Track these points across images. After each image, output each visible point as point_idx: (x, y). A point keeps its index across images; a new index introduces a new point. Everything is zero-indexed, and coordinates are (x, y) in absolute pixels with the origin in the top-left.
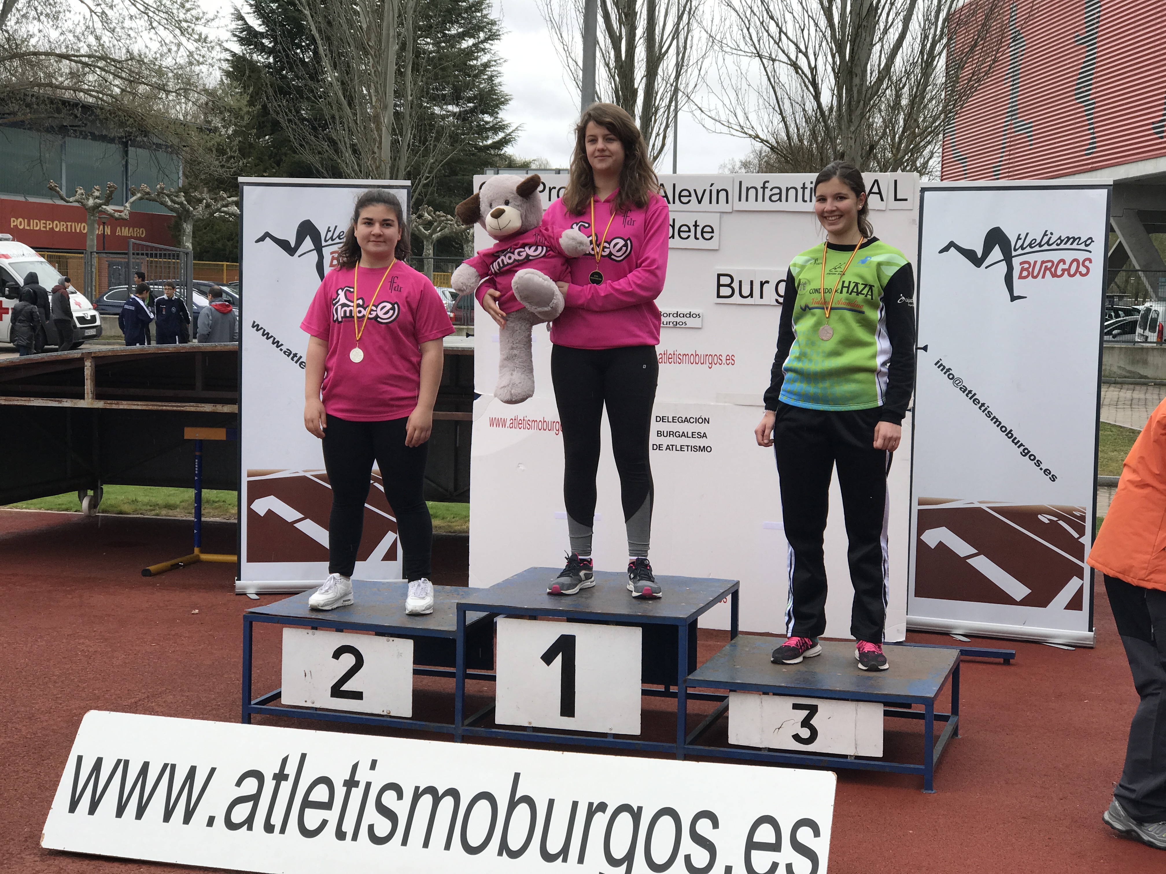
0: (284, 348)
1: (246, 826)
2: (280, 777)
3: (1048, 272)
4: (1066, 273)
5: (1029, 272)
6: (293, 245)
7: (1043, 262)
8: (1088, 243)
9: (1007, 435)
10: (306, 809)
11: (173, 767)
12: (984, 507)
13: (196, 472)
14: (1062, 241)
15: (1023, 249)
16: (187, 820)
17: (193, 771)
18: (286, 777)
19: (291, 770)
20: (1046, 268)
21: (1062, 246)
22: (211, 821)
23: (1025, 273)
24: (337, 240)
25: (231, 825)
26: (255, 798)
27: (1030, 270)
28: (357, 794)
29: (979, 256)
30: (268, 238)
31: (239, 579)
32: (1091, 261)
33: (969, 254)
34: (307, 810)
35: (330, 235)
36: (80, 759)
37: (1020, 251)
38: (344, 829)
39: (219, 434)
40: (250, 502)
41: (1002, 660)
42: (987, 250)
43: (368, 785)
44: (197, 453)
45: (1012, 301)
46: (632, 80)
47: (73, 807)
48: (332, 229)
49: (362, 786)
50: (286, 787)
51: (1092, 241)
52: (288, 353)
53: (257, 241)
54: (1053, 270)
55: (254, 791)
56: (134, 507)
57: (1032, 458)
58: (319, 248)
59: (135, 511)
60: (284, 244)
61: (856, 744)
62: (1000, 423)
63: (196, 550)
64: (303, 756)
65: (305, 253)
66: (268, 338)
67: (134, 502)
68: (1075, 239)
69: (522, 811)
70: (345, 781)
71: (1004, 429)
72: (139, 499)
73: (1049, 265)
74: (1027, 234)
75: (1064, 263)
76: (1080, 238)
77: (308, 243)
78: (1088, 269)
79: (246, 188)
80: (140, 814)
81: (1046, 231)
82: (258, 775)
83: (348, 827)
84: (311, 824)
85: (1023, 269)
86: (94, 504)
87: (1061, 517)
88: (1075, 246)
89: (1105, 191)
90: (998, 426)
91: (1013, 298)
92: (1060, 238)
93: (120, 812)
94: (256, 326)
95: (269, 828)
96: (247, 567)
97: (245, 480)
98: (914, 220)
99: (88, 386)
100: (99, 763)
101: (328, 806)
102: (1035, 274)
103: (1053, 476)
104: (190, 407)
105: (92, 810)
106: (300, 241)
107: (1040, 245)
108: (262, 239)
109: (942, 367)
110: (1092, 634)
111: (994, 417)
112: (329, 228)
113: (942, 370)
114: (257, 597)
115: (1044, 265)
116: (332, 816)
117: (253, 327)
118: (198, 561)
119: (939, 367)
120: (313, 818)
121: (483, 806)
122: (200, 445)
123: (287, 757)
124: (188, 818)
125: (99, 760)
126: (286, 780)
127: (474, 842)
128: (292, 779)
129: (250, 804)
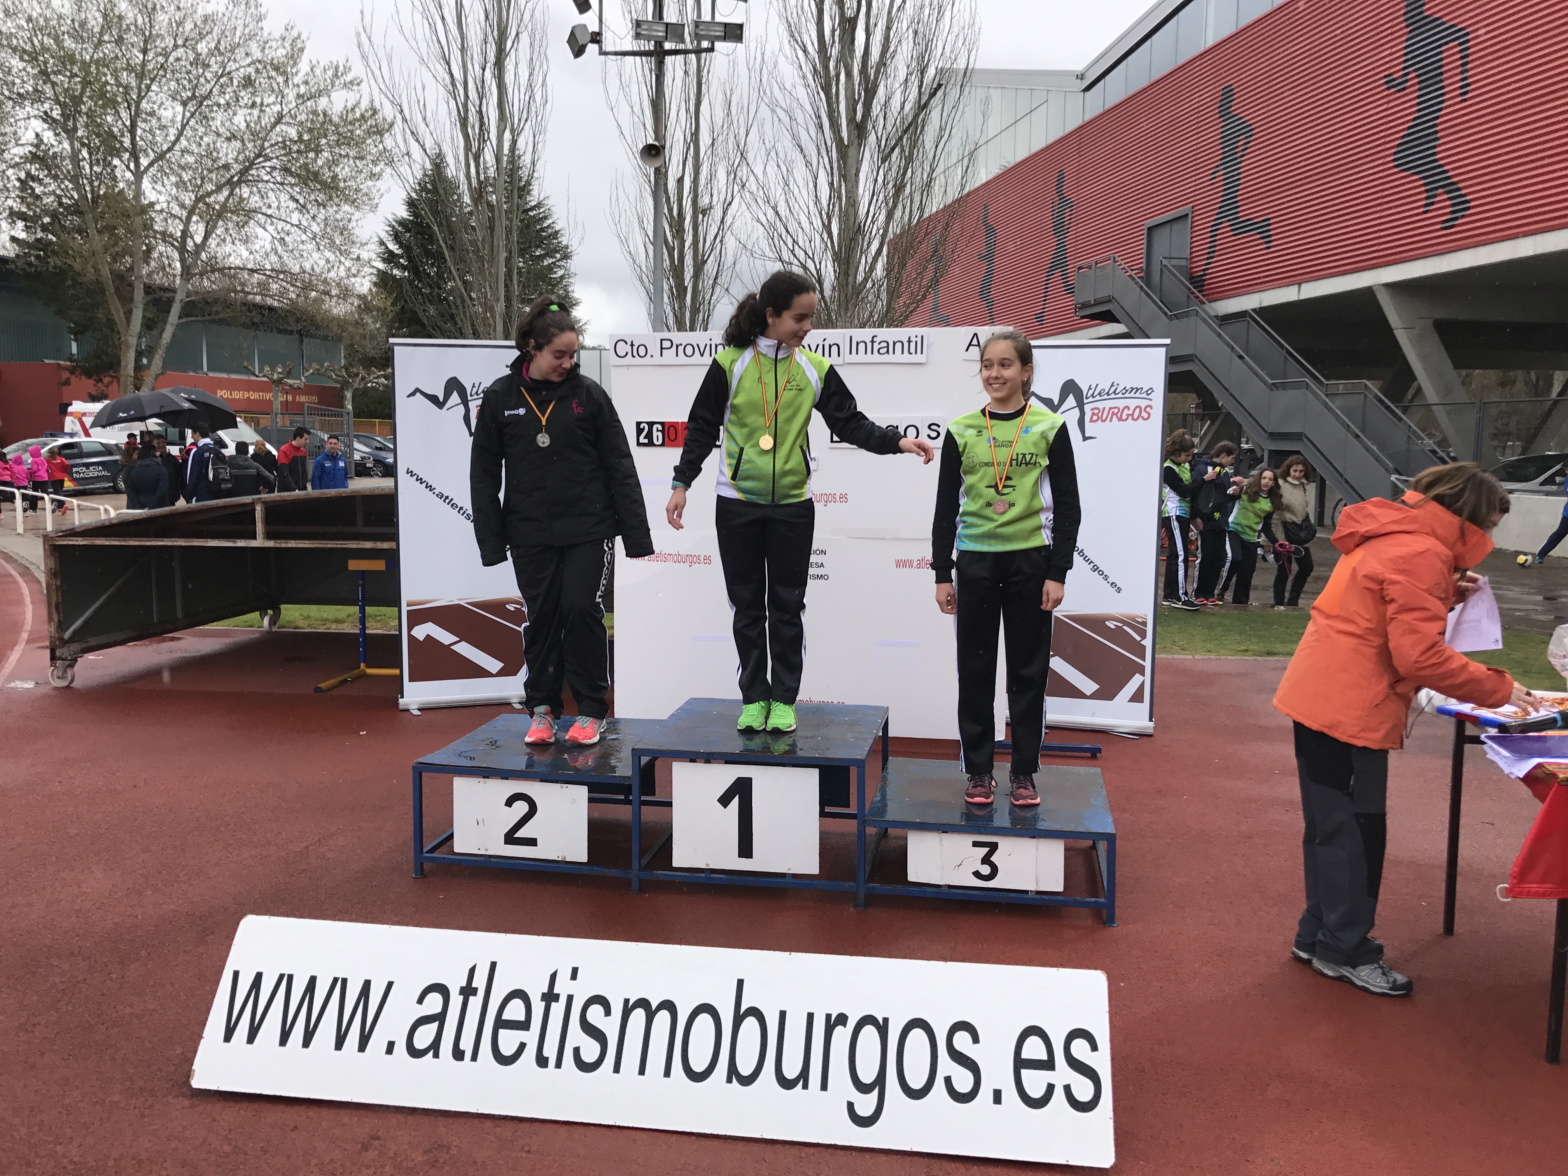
0: (437, 492)
1: (431, 1053)
2: (468, 991)
3: (1115, 417)
4: (1130, 417)
5: (1098, 416)
6: (441, 400)
7: (1110, 409)
8: (1149, 392)
10: (500, 1030)
11: (345, 981)
13: (360, 598)
14: (1127, 391)
15: (1093, 397)
16: (362, 1047)
18: (474, 991)
19: (480, 982)
20: (1113, 414)
21: (1126, 395)
22: (390, 1048)
23: (1095, 418)
24: (482, 395)
25: (414, 1053)
26: (440, 1018)
28: (558, 1009)
29: (1056, 403)
30: (418, 393)
31: (402, 697)
32: (1151, 407)
33: (1047, 402)
34: (502, 1032)
35: (475, 390)
36: (236, 974)
37: (1091, 399)
38: (545, 1054)
39: (379, 565)
40: (410, 629)
41: (1089, 755)
42: (1063, 398)
43: (570, 998)
44: (361, 582)
45: (1084, 441)
47: (229, 1034)
48: (477, 385)
49: (563, 1000)
50: (476, 1003)
51: (1153, 391)
52: (440, 496)
53: (409, 396)
54: (1119, 415)
55: (438, 1009)
56: (307, 622)
57: (1101, 573)
58: (465, 402)
59: (309, 625)
60: (433, 399)
61: (1037, 880)
63: (362, 665)
64: (493, 965)
65: (452, 407)
66: (421, 483)
67: (308, 617)
68: (1137, 389)
69: (750, 1024)
70: (543, 994)
72: (311, 614)
73: (1116, 410)
74: (1097, 384)
75: (1129, 410)
76: (1142, 388)
77: (455, 398)
78: (1149, 414)
79: (396, 348)
80: (308, 1038)
81: (1113, 382)
82: (442, 989)
83: (550, 1051)
84: (507, 1050)
85: (1092, 413)
86: (273, 622)
87: (1125, 623)
88: (1137, 395)
92: (1125, 388)
93: (284, 1039)
94: (410, 472)
95: (458, 1054)
96: (408, 686)
97: (405, 609)
99: (260, 528)
100: (258, 980)
101: (525, 1025)
103: (1118, 588)
104: (353, 545)
105: (251, 1039)
107: (1108, 394)
108: (413, 394)
110: (1152, 724)
112: (474, 384)
114: (418, 713)
115: (1112, 411)
117: (408, 473)
118: (364, 675)
120: (509, 1041)
121: (704, 1021)
122: (363, 574)
123: (474, 967)
124: (363, 1044)
125: (259, 976)
126: (475, 995)
127: (698, 1066)
128: (481, 993)
129: (435, 1025)
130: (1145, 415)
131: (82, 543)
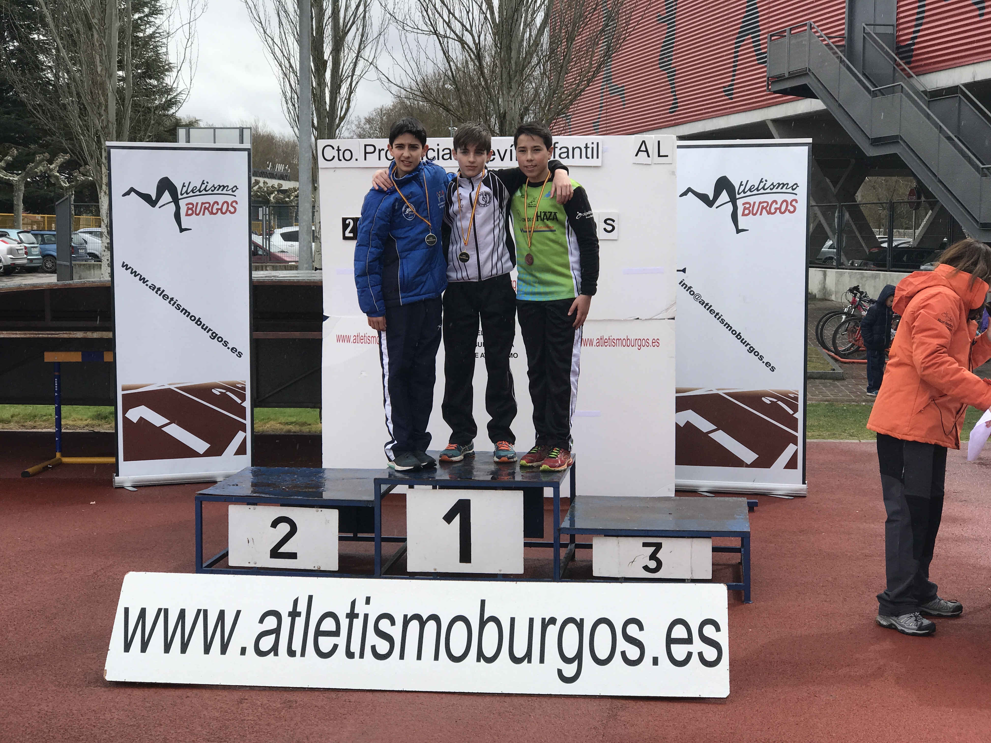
0: (149, 283)
1: (273, 652)
2: (294, 614)
3: (764, 210)
4: (778, 210)
6: (154, 198)
7: (760, 203)
8: (794, 187)
9: (737, 337)
10: (319, 637)
11: (205, 611)
12: (721, 393)
13: (56, 389)
14: (774, 186)
15: (745, 193)
16: (223, 652)
17: (222, 614)
18: (299, 614)
19: (302, 608)
20: (763, 207)
21: (774, 190)
22: (243, 651)
23: (747, 212)
24: (191, 194)
25: (260, 653)
26: (277, 631)
27: (751, 209)
28: (358, 623)
29: (711, 198)
30: (133, 192)
31: (117, 475)
32: (797, 202)
33: (703, 198)
34: (321, 638)
35: (185, 189)
36: (127, 610)
37: (742, 195)
38: (352, 650)
39: (75, 357)
40: (125, 411)
42: (717, 194)
43: (366, 616)
44: (57, 374)
45: (737, 233)
46: (322, 53)
47: (127, 647)
48: (187, 185)
49: (361, 617)
50: (300, 622)
51: (798, 186)
52: (153, 287)
53: (124, 195)
54: (768, 208)
55: (275, 626)
57: (757, 354)
58: (176, 200)
60: (146, 197)
61: (692, 570)
62: (731, 328)
63: (58, 455)
64: (310, 598)
65: (164, 205)
66: (135, 276)
68: (784, 185)
69: (491, 627)
70: (347, 614)
71: (734, 332)
73: (765, 205)
74: (748, 181)
75: (777, 204)
76: (788, 184)
77: (167, 197)
78: (795, 208)
79: (113, 151)
80: (184, 648)
81: (762, 179)
82: (276, 614)
83: (355, 647)
84: (325, 648)
85: (745, 209)
87: (779, 399)
88: (784, 190)
89: (806, 148)
90: (729, 330)
91: (738, 231)
92: (772, 184)
93: (167, 648)
94: (125, 266)
95: (291, 653)
96: (123, 465)
97: (120, 393)
100: (143, 612)
101: (336, 633)
102: (754, 212)
103: (772, 367)
105: (144, 649)
106: (160, 194)
107: (758, 190)
108: (127, 193)
109: (685, 286)
110: (805, 486)
111: (727, 323)
112: (184, 183)
113: (685, 288)
114: (135, 489)
115: (761, 205)
117: (123, 266)
118: (60, 464)
119: (682, 286)
120: (326, 644)
121: (460, 626)
122: (58, 365)
123: (297, 599)
124: (224, 649)
126: (300, 616)
127: (457, 653)
128: (304, 615)
129: (274, 636)
130: (791, 208)
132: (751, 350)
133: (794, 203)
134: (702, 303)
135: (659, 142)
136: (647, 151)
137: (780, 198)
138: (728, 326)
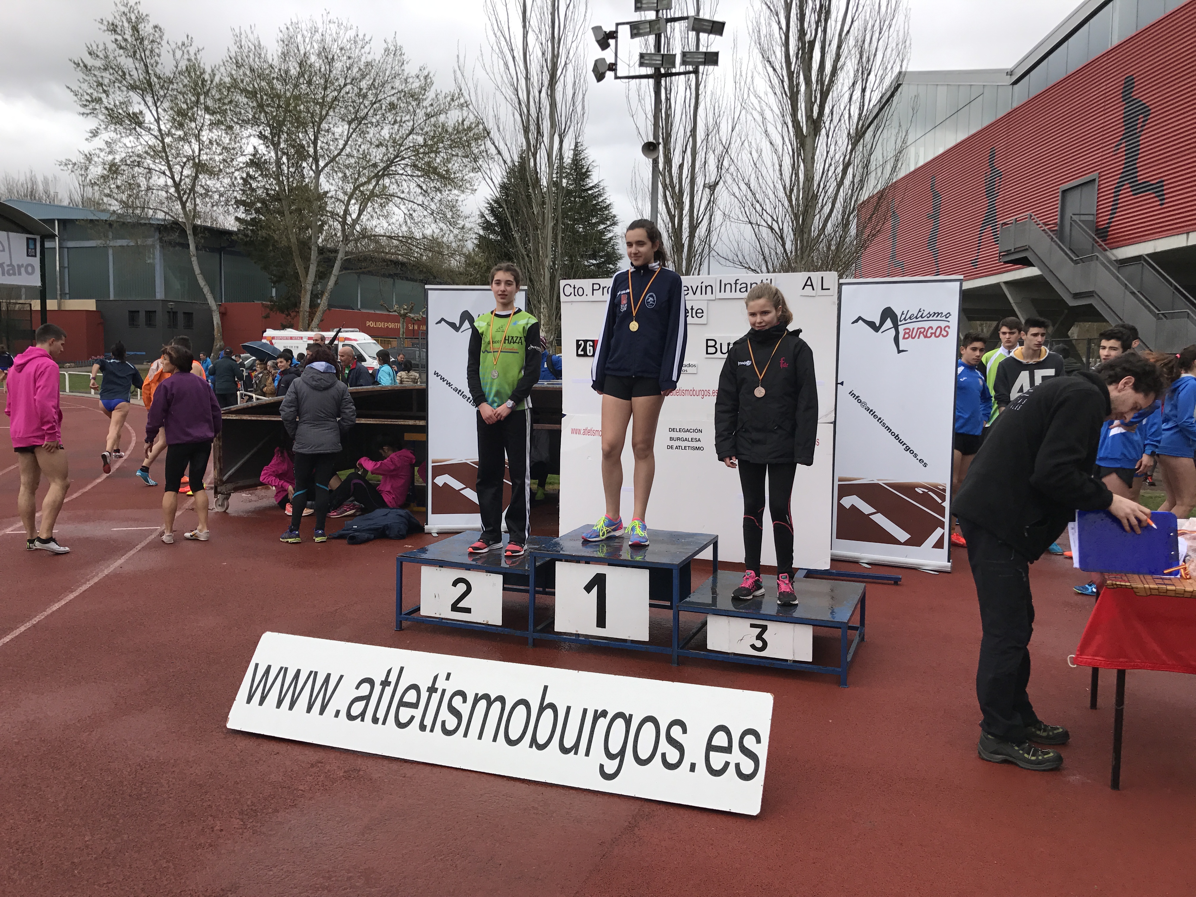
0: (453, 387)
1: (360, 718)
2: (385, 683)
3: (921, 335)
4: (933, 335)
5: (909, 334)
6: (457, 326)
7: (918, 329)
8: (947, 316)
9: (895, 438)
11: (316, 673)
12: (880, 483)
14: (930, 315)
15: (906, 320)
16: (322, 712)
18: (389, 684)
19: (393, 679)
20: (920, 332)
21: (931, 318)
22: (337, 714)
23: (907, 336)
25: (351, 718)
26: (367, 698)
28: (436, 697)
29: (877, 325)
30: (443, 322)
31: (427, 524)
32: (949, 327)
33: (871, 324)
34: (401, 708)
36: (257, 665)
37: (903, 322)
38: (425, 723)
40: (433, 478)
41: (893, 582)
42: (883, 322)
43: (444, 691)
45: (898, 353)
47: (249, 699)
49: (439, 692)
50: (389, 690)
51: (950, 315)
52: (456, 390)
53: (437, 323)
54: (925, 333)
55: (367, 693)
57: (912, 452)
60: (452, 325)
61: (794, 652)
62: (891, 430)
64: (402, 669)
65: (464, 330)
66: (444, 381)
68: (939, 314)
69: (549, 713)
70: (428, 687)
71: (893, 434)
73: (922, 330)
74: (908, 311)
75: (932, 329)
76: (942, 313)
77: (467, 324)
78: (947, 332)
79: (430, 292)
80: (291, 706)
81: (920, 309)
82: (371, 682)
83: (428, 722)
84: (403, 719)
85: (905, 333)
87: (930, 490)
88: (939, 318)
89: (958, 283)
91: (899, 351)
92: (929, 313)
93: (279, 704)
94: (437, 374)
95: (375, 720)
96: (431, 517)
97: (430, 465)
98: (834, 302)
101: (415, 706)
102: (913, 336)
103: (925, 464)
105: (261, 703)
106: (462, 323)
107: (916, 318)
108: (439, 322)
110: (950, 564)
111: (887, 427)
113: (853, 397)
114: (436, 535)
116: (418, 713)
117: (435, 374)
119: (851, 396)
120: (405, 714)
121: (521, 710)
123: (391, 669)
124: (322, 710)
125: (269, 667)
126: (389, 686)
127: (514, 736)
128: (392, 686)
129: (364, 702)
130: (944, 333)
131: (235, 418)
132: (907, 449)
133: (947, 329)
134: (868, 409)
135: (822, 277)
136: (812, 285)
137: (935, 325)
138: (888, 429)
